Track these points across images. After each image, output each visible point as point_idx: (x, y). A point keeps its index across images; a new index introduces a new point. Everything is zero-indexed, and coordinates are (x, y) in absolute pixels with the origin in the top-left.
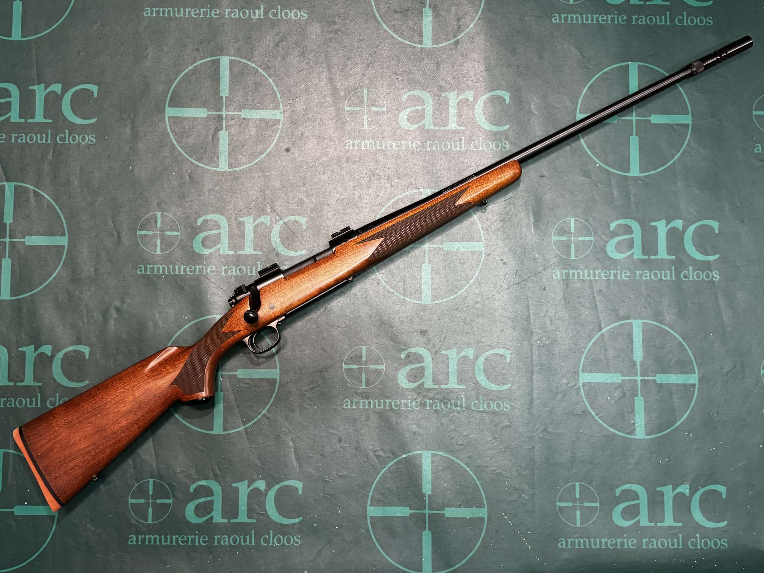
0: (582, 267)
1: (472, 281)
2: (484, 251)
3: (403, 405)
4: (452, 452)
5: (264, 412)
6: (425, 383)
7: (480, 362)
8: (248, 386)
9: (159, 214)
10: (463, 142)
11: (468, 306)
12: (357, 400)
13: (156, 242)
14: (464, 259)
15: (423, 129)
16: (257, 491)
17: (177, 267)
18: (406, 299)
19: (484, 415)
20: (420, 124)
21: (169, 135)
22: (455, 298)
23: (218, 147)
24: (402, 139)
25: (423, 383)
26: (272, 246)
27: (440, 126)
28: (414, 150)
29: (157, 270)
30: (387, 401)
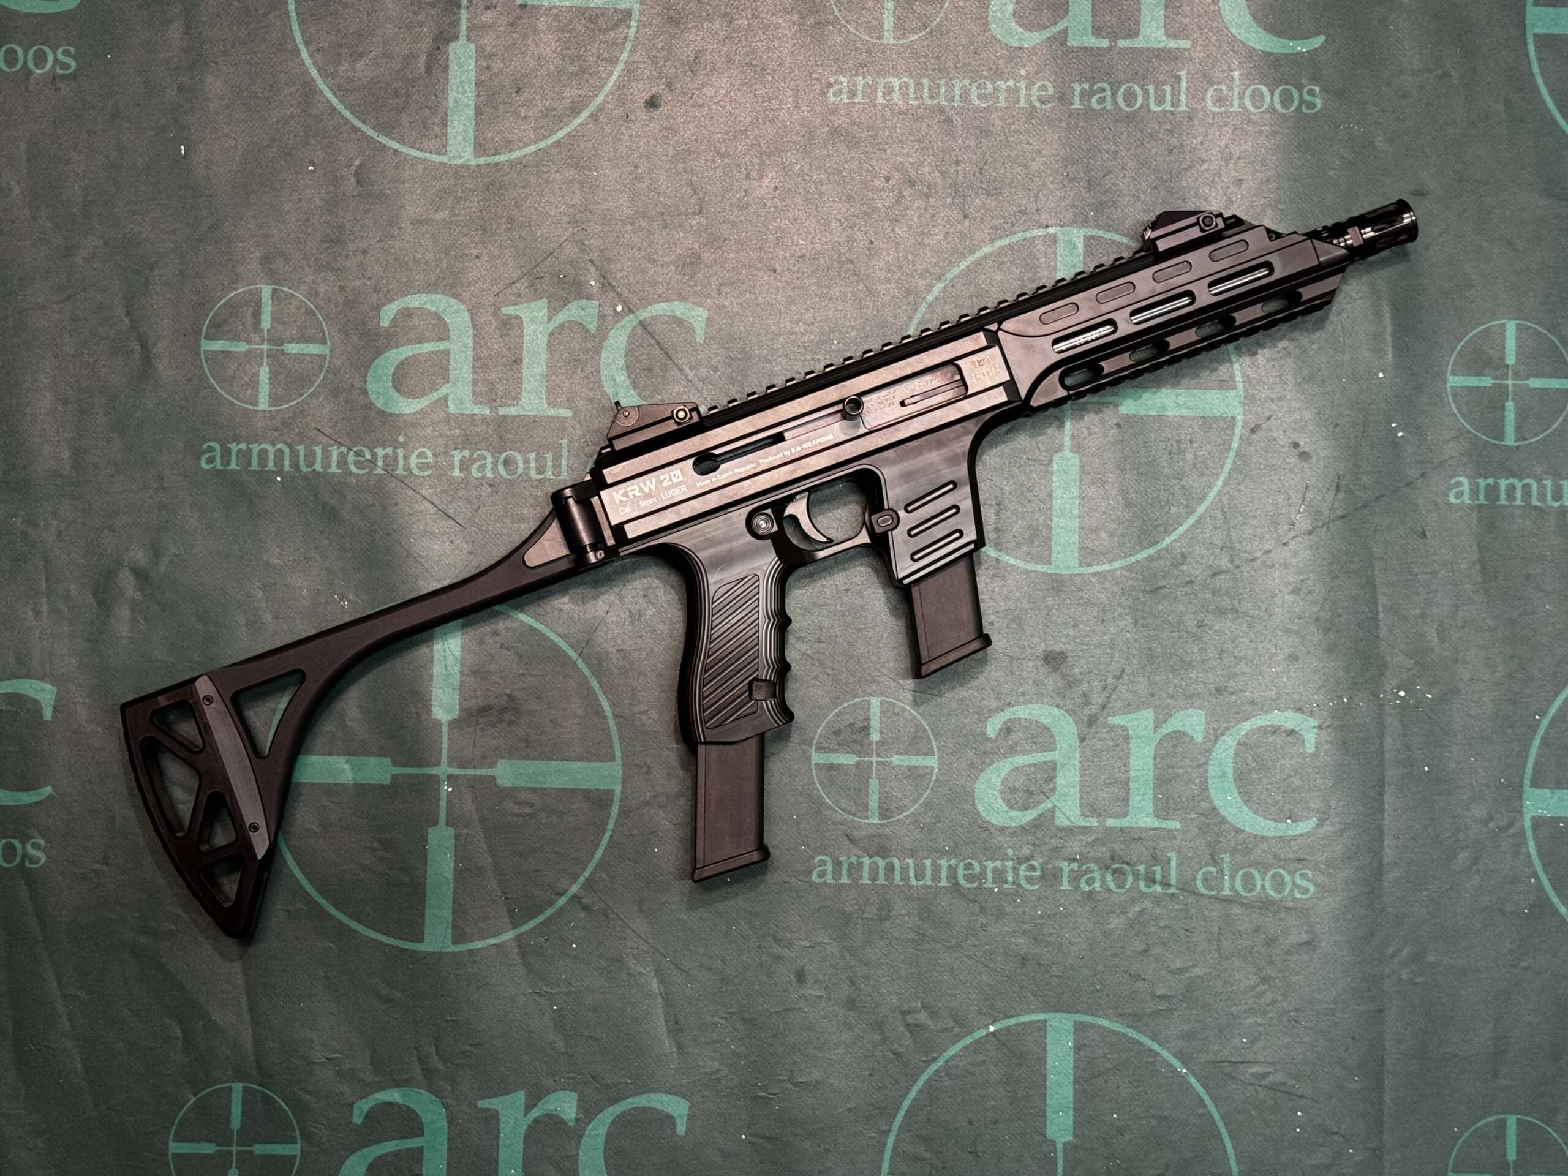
0: (1539, 472)
1: (1201, 509)
2: (1240, 418)
3: (990, 876)
4: (1135, 1020)
5: (574, 889)
6: (1058, 813)
7: (1225, 751)
8: (527, 810)
9: (266, 291)
10: (1184, 84)
11: (1191, 582)
12: (854, 859)
13: (257, 374)
14: (1179, 442)
15: (1063, 43)
16: (553, 1121)
17: (318, 450)
18: (1005, 558)
19: (1236, 910)
20: (1054, 30)
21: (297, 51)
22: (1150, 559)
23: (444, 91)
24: (998, 74)
25: (1052, 811)
26: (604, 393)
27: (1114, 37)
28: (1034, 108)
29: (260, 459)
30: (943, 863)
